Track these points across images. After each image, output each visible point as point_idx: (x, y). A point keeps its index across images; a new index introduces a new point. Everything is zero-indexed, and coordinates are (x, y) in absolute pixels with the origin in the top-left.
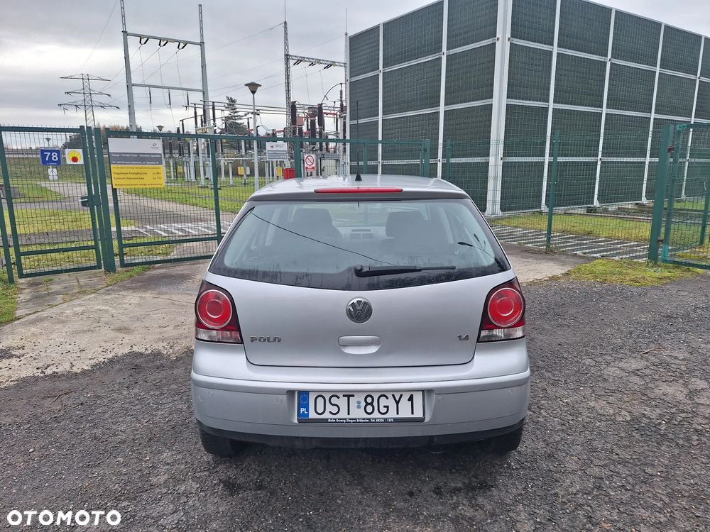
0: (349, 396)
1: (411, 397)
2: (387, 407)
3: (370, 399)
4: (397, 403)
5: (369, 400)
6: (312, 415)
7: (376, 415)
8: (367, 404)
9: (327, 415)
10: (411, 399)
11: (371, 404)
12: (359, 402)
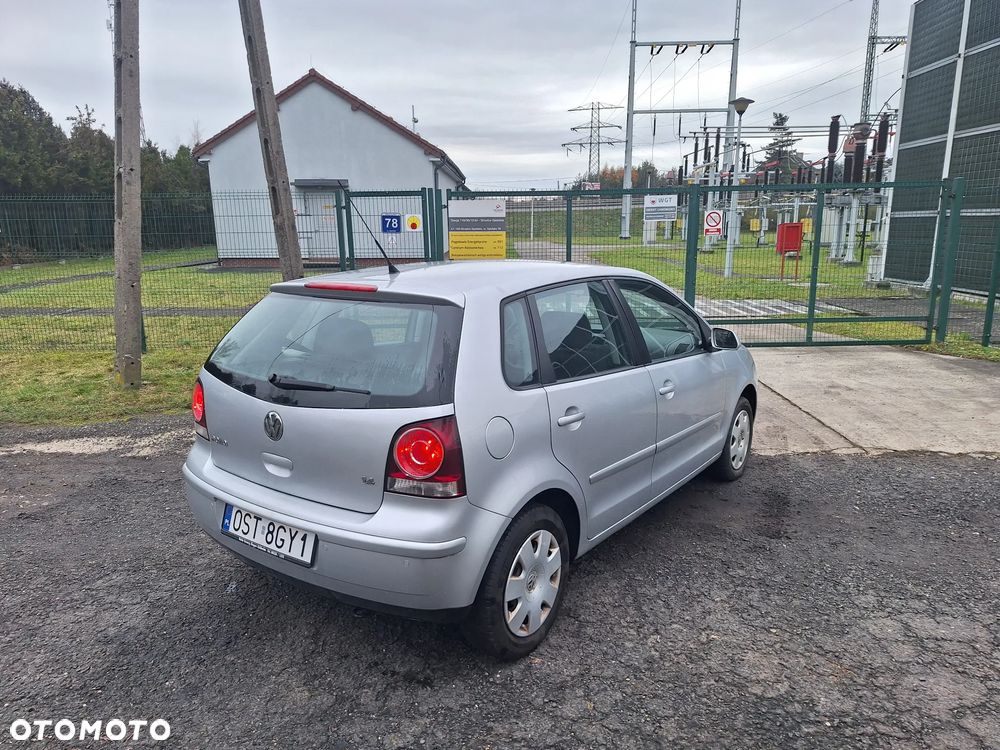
0: (258, 518)
1: (305, 535)
2: (283, 540)
3: (273, 527)
4: (292, 539)
5: (271, 529)
6: (231, 530)
7: (272, 546)
8: (269, 532)
9: (239, 533)
10: (304, 539)
11: (272, 533)
12: (264, 528)
